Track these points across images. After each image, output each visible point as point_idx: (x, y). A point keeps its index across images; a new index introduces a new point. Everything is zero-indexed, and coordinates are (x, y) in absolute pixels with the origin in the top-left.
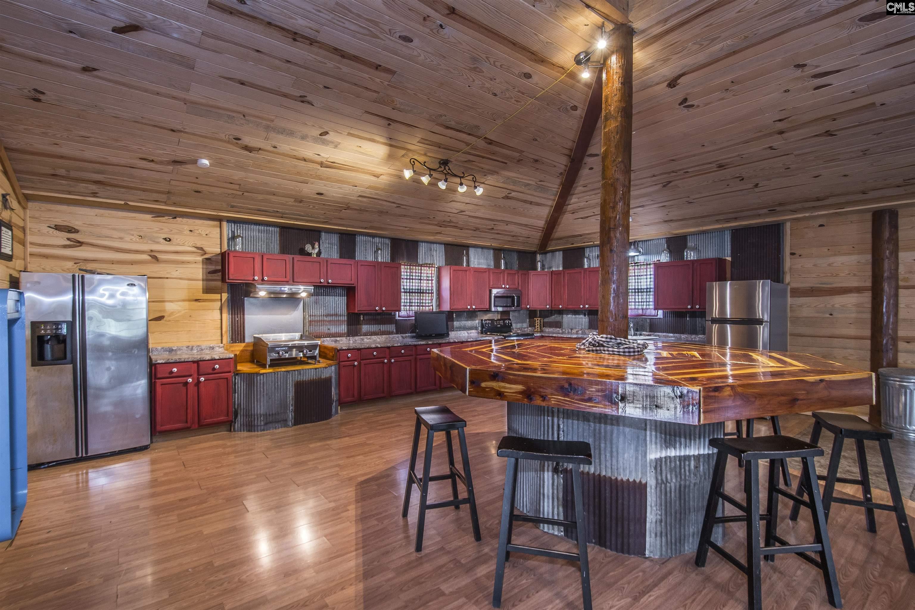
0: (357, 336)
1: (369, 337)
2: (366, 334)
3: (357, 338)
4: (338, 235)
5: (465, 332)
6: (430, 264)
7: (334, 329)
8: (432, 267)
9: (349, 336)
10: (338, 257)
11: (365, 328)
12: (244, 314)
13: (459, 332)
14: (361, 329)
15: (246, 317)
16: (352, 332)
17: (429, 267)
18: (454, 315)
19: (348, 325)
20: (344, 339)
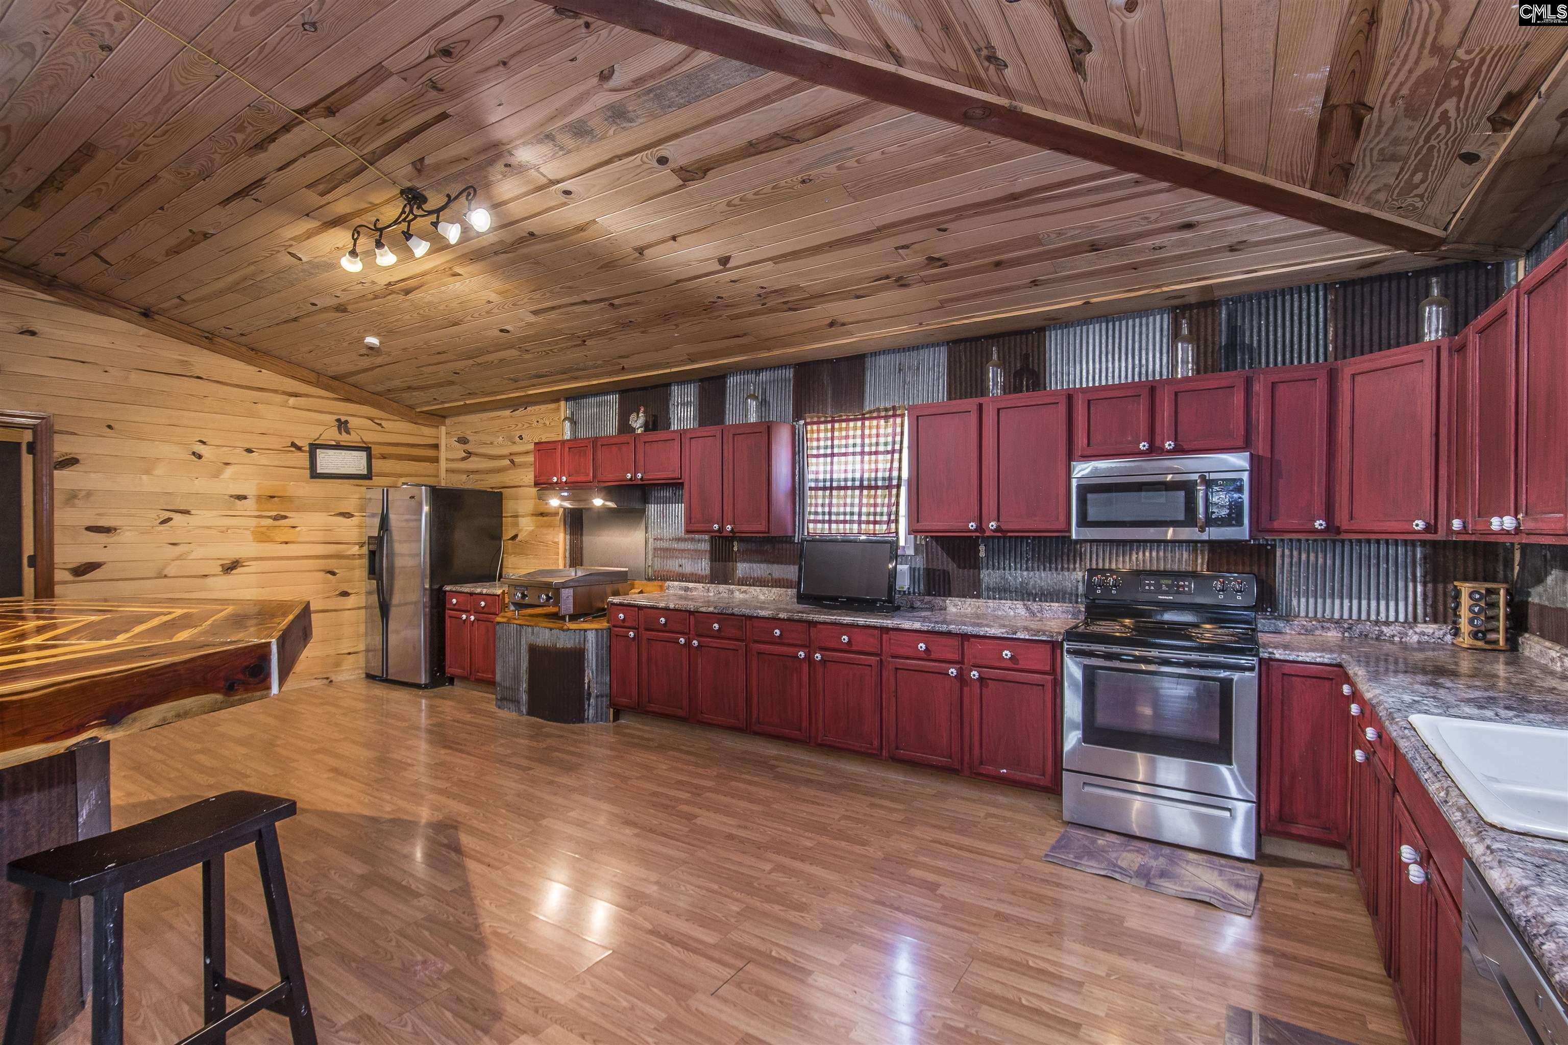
0: (726, 583)
1: (744, 588)
2: (743, 582)
3: (722, 587)
4: (697, 384)
5: (1019, 605)
6: (886, 410)
7: (689, 567)
8: (894, 416)
9: (712, 582)
10: (696, 426)
11: (742, 568)
12: (582, 535)
13: (991, 603)
14: (734, 570)
15: (585, 538)
16: (720, 575)
17: (886, 418)
18: (982, 548)
19: (711, 560)
20: (700, 586)
